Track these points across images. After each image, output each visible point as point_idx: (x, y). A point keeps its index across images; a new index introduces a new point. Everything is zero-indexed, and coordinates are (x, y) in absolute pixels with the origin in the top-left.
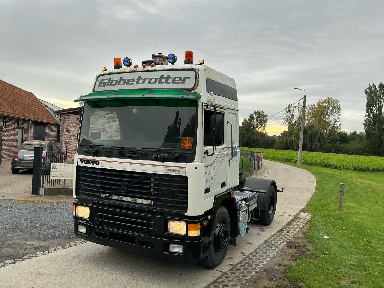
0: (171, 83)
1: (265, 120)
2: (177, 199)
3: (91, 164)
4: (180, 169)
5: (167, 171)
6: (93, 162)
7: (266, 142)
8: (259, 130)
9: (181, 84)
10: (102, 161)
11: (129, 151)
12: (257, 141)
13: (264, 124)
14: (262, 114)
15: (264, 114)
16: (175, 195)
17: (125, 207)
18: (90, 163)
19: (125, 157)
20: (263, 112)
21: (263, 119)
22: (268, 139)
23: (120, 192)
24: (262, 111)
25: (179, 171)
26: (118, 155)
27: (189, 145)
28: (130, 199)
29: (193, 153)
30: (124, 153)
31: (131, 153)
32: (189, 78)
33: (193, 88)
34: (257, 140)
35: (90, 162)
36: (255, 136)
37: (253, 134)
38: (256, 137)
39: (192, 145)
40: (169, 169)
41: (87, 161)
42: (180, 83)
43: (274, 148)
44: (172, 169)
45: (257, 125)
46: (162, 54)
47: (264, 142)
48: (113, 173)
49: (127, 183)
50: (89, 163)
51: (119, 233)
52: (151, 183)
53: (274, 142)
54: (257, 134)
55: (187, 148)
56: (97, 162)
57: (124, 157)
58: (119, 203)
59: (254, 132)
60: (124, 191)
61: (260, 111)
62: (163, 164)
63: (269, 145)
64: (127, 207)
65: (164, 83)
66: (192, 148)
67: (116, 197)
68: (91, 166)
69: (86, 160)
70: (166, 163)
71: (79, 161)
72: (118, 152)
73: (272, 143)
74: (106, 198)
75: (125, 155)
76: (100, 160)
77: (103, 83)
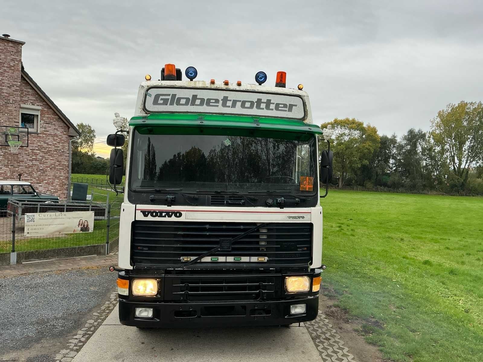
0: (274, 110)
1: (91, 137)
2: (299, 251)
3: (166, 217)
4: (304, 216)
5: (288, 219)
6: (169, 214)
7: (95, 165)
8: (84, 150)
9: (287, 113)
10: (187, 211)
11: (229, 196)
12: (81, 165)
13: (91, 142)
14: (87, 128)
15: (91, 129)
16: (298, 246)
17: (227, 270)
19: (224, 204)
20: (90, 127)
21: (90, 135)
22: (97, 162)
23: (219, 251)
24: (87, 124)
25: (303, 217)
26: (212, 201)
27: (310, 186)
28: (230, 259)
29: (316, 195)
30: (222, 199)
31: (232, 198)
32: (296, 106)
33: (304, 119)
34: (82, 163)
35: (164, 214)
36: (79, 158)
37: (76, 155)
38: (81, 159)
39: (313, 186)
40: (291, 216)
41: (157, 213)
42: (286, 111)
43: (105, 173)
44: (295, 215)
45: (81, 143)
46: (9, 36)
47: (92, 166)
48: (207, 226)
49: (231, 238)
50: (161, 216)
51: (214, 306)
52: (260, 235)
53: (105, 165)
54: (81, 156)
55: (307, 190)
56: (178, 214)
57: (222, 205)
58: (213, 265)
59: (76, 152)
60: (225, 249)
61: (84, 124)
62: (282, 210)
63: (98, 170)
64: (229, 270)
65: (265, 109)
66: (314, 190)
67: (208, 259)
68: (167, 219)
69: (154, 212)
70: (286, 210)
71: (140, 214)
72: (211, 198)
73: (103, 167)
75: (224, 202)
76: (184, 211)
77: (162, 99)
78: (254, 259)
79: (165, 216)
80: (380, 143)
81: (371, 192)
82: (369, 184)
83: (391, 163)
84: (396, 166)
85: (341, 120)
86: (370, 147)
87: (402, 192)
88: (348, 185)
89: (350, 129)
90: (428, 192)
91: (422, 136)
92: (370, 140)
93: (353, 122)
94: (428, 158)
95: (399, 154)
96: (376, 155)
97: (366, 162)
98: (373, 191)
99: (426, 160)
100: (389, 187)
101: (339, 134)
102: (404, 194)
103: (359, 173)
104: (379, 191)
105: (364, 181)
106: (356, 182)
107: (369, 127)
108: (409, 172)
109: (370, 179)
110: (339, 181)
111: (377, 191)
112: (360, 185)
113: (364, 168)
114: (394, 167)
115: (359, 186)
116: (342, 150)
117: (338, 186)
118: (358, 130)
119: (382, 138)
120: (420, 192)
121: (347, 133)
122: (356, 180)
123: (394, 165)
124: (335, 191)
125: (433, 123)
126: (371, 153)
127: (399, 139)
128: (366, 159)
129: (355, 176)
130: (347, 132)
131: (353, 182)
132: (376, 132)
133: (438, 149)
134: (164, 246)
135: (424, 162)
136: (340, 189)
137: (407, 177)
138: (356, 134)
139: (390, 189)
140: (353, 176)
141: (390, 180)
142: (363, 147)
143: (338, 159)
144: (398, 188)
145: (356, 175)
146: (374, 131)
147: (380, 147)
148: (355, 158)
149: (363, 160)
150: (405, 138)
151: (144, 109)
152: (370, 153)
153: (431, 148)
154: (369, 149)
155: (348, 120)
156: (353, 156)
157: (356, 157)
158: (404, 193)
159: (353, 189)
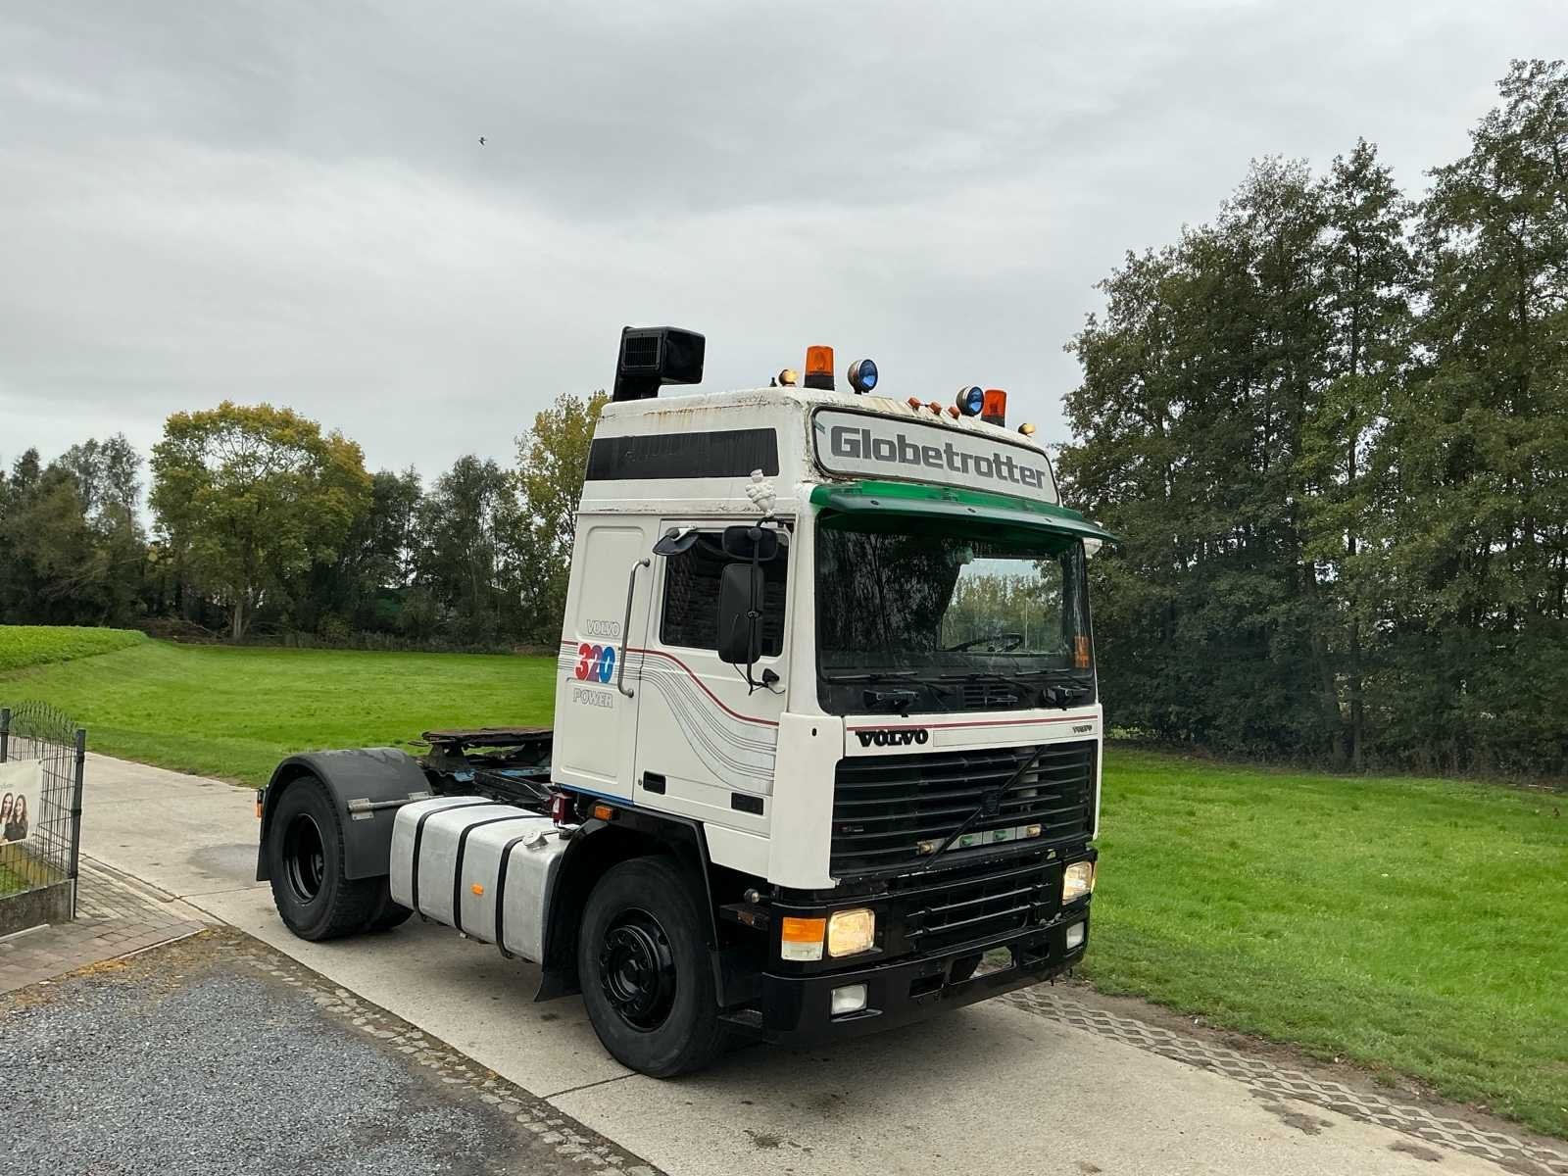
0: (1020, 481)
2: (1081, 804)
3: (901, 744)
5: (1074, 733)
6: (907, 735)
10: (936, 726)
11: (990, 685)
16: (1080, 793)
17: (992, 863)
18: (897, 739)
19: (984, 705)
23: (980, 820)
25: (1090, 728)
26: (967, 700)
27: (1086, 658)
28: (988, 837)
30: (978, 694)
31: (994, 691)
32: (1044, 474)
35: (898, 737)
41: (885, 735)
42: (1035, 485)
48: (965, 762)
49: (996, 788)
50: (893, 743)
56: (920, 734)
60: (989, 813)
68: (902, 749)
69: (882, 732)
70: (1072, 712)
71: (854, 741)
72: (965, 691)
74: (943, 851)
75: (983, 700)
76: (930, 726)
77: (847, 441)
78: (1022, 832)
79: (899, 743)
80: (374, 494)
81: (346, 653)
82: (336, 626)
83: (403, 558)
84: (417, 568)
85: (248, 409)
86: (341, 506)
87: (439, 650)
88: (263, 631)
89: (276, 441)
90: (513, 648)
91: (496, 481)
92: (344, 484)
93: (286, 421)
94: (511, 547)
95: (429, 531)
96: (359, 532)
97: (329, 554)
98: (350, 647)
99: (505, 553)
100: (399, 633)
101: (236, 454)
102: (448, 655)
103: (302, 588)
104: (367, 649)
105: (319, 616)
106: (293, 616)
107: (338, 441)
108: (456, 587)
109: (337, 608)
110: (233, 617)
111: (361, 646)
112: (304, 628)
113: (321, 574)
114: (412, 571)
115: (304, 633)
116: (249, 510)
117: (229, 634)
118: (301, 448)
119: (377, 480)
120: (489, 649)
121: (264, 454)
122: (293, 614)
123: (412, 566)
124: (220, 652)
125: (522, 445)
126: (346, 526)
127: (428, 486)
128: (328, 545)
129: (290, 599)
130: (263, 450)
131: (284, 618)
132: (358, 460)
133: (539, 521)
134: (894, 817)
135: (503, 559)
136: (238, 643)
137: (450, 604)
138: (296, 460)
139: (403, 640)
140: (282, 598)
141: (401, 615)
142: (318, 504)
143: (234, 540)
144: (426, 637)
145: (293, 595)
146: (354, 454)
147: (371, 509)
148: (293, 541)
149: (317, 547)
150: (447, 484)
151: (818, 465)
152: (342, 524)
153: (521, 518)
154: (338, 514)
155: (267, 410)
156: (285, 533)
157: (295, 537)
158: (445, 652)
159: (282, 642)
